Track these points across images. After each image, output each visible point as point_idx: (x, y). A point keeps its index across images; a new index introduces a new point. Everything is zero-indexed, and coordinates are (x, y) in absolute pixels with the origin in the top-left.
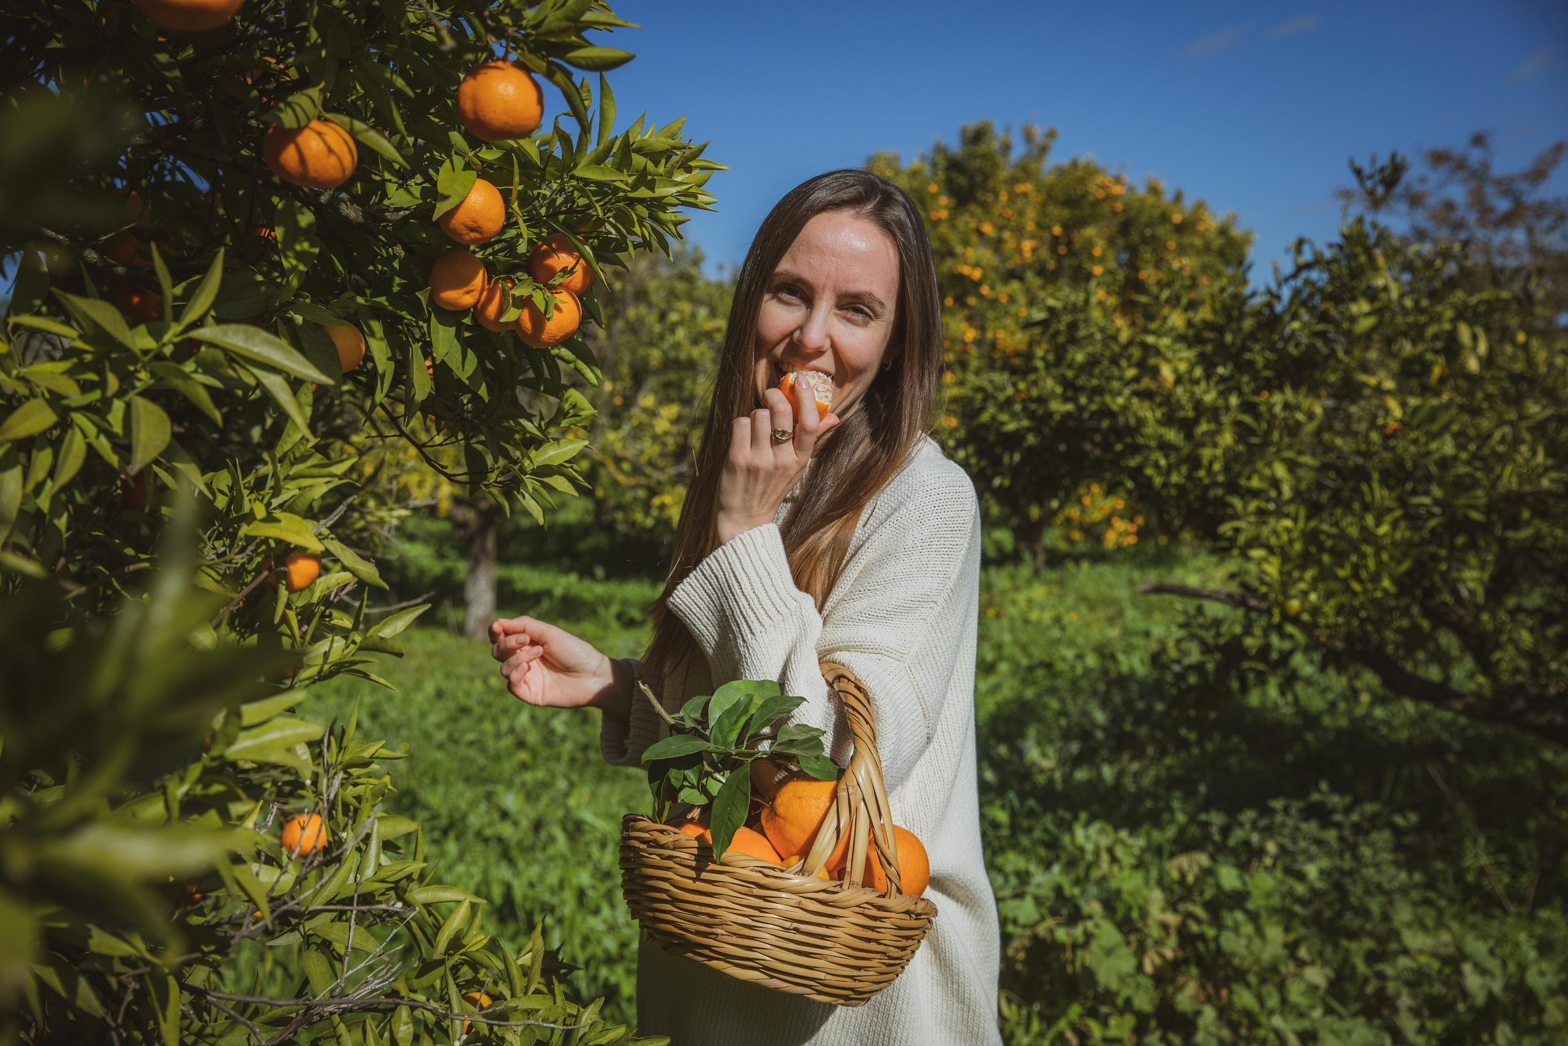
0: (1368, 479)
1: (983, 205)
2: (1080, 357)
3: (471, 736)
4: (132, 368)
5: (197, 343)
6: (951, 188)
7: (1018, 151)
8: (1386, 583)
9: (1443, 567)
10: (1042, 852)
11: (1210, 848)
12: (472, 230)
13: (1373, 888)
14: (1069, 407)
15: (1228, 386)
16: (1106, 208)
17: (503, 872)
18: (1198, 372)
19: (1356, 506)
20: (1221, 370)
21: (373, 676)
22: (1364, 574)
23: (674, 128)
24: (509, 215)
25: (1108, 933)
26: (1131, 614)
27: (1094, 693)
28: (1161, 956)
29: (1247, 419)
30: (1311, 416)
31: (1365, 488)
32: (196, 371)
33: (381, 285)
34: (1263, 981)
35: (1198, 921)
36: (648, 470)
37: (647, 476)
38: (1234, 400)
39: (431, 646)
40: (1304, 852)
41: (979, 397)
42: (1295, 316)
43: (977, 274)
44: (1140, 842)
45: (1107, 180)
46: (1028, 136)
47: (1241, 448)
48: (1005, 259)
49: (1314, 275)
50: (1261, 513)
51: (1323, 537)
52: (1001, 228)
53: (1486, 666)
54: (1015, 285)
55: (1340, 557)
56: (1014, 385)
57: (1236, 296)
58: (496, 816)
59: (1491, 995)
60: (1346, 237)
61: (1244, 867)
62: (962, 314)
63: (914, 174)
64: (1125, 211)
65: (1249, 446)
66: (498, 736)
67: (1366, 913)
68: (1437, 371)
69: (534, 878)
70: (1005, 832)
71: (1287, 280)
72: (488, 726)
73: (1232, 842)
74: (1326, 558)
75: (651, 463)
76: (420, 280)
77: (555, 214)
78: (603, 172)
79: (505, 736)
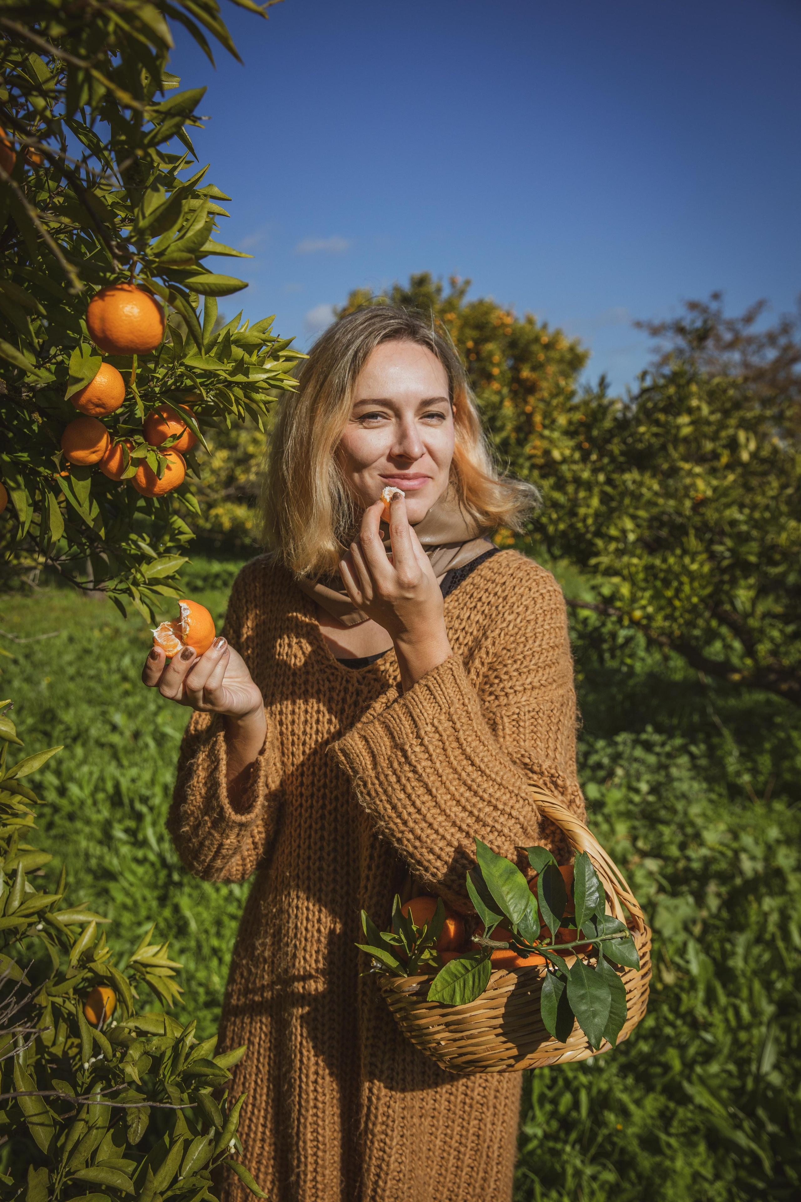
0: (687, 534)
3: (92, 672)
7: (446, 293)
8: (695, 600)
9: (727, 587)
12: (98, 406)
13: (679, 795)
15: (598, 467)
16: (501, 331)
17: (112, 769)
18: (577, 456)
19: (679, 551)
22: (682, 595)
23: (265, 325)
24: (128, 393)
29: (608, 489)
30: (650, 489)
31: (684, 539)
36: (208, 491)
37: (207, 496)
38: (601, 478)
39: (65, 603)
45: (502, 314)
46: (453, 283)
47: (604, 509)
49: (653, 396)
50: (617, 550)
51: (657, 570)
53: (751, 652)
55: (667, 583)
57: (600, 406)
59: (756, 872)
61: (602, 783)
64: (512, 334)
65: (609, 507)
66: (110, 672)
68: (724, 460)
69: (135, 776)
71: (636, 397)
72: (102, 665)
73: (592, 763)
74: (659, 584)
75: (210, 487)
76: (54, 440)
77: (166, 392)
78: (207, 362)
79: (114, 672)
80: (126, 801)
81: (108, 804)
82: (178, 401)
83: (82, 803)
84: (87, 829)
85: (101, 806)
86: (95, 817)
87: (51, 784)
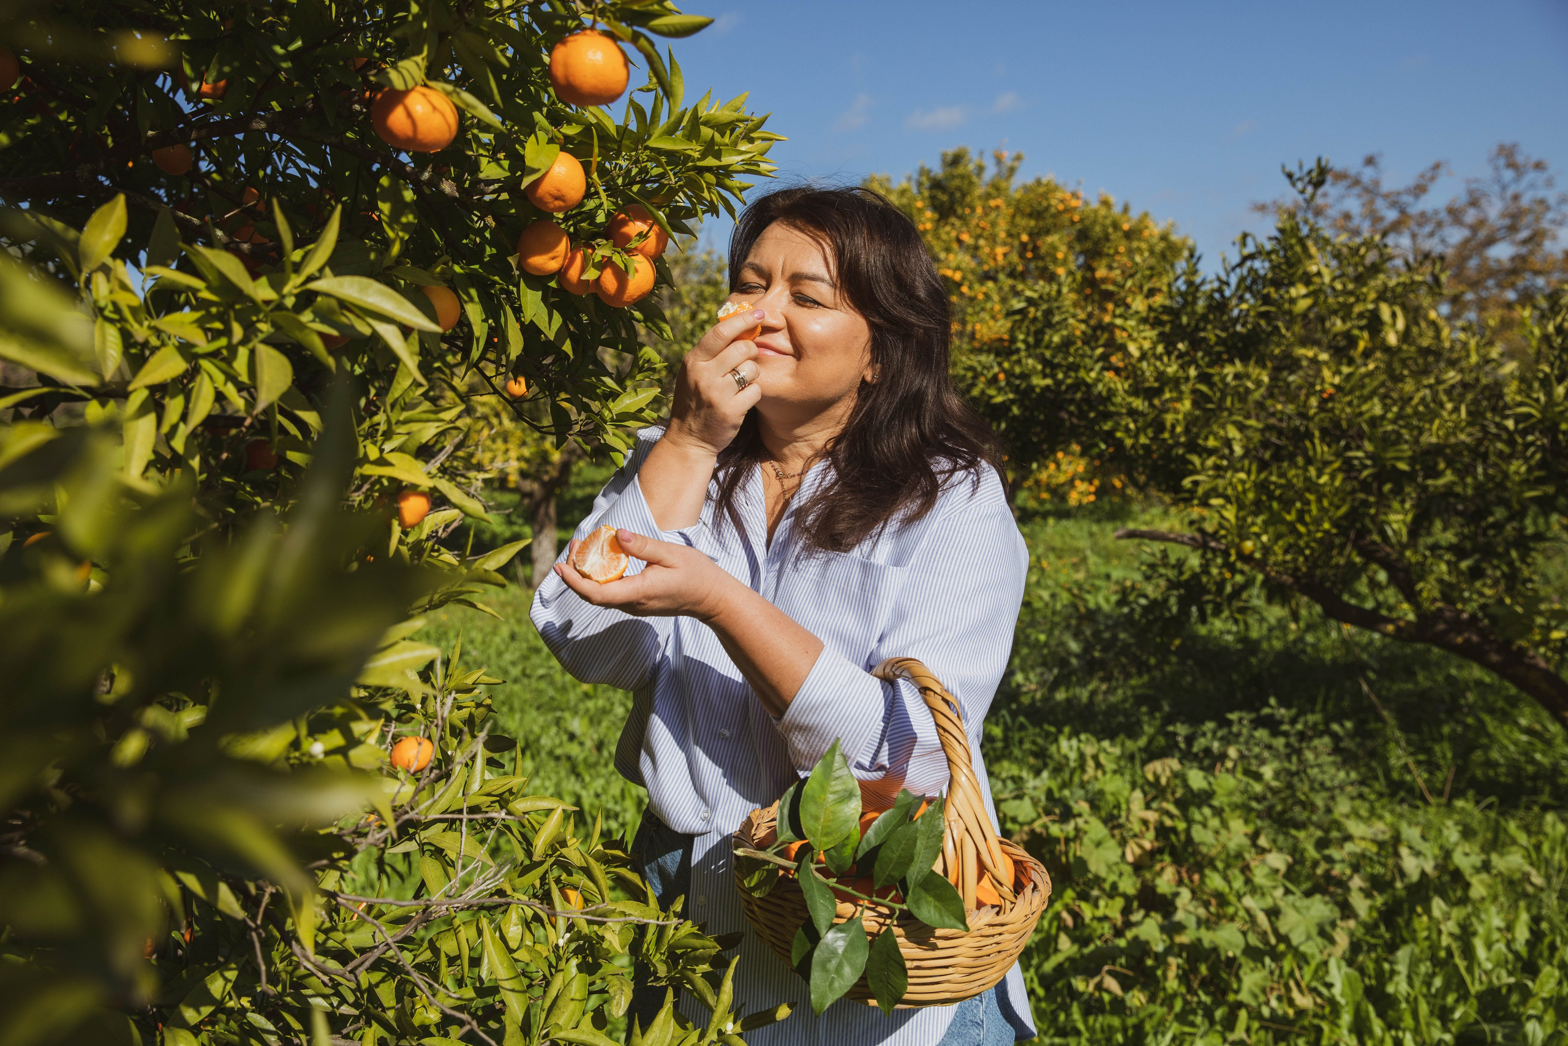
0: (1310, 437)
1: (961, 218)
2: (1056, 339)
4: (254, 318)
5: (315, 294)
6: (936, 206)
7: (990, 172)
8: (1326, 526)
9: (1372, 511)
10: (1032, 760)
11: (1177, 755)
12: (557, 198)
13: (1317, 786)
14: (1048, 381)
15: (1186, 360)
16: (1066, 217)
17: (571, 785)
18: (1160, 349)
19: (1300, 461)
20: (1180, 346)
21: (480, 606)
22: (1307, 518)
23: (738, 102)
24: (589, 186)
25: (1096, 828)
26: (1092, 559)
27: (1068, 627)
28: (1141, 847)
29: (1203, 388)
30: (1258, 383)
31: (1307, 444)
32: (313, 321)
33: (475, 254)
34: (1228, 866)
35: (1171, 816)
38: (1193, 372)
40: (1257, 757)
41: (970, 374)
42: (1241, 299)
43: (958, 276)
44: (1117, 751)
45: (1068, 196)
46: (999, 161)
47: (1197, 413)
48: (981, 263)
49: (1257, 264)
50: (1217, 467)
51: (1272, 487)
52: (977, 237)
53: (1411, 596)
54: (990, 285)
55: (1287, 505)
56: (1000, 364)
57: (1189, 285)
58: (565, 738)
59: (1423, 874)
60: (1282, 231)
61: (1209, 770)
63: (903, 193)
64: (1081, 220)
65: (1205, 410)
67: (1313, 808)
68: (1362, 345)
69: (599, 791)
70: (999, 745)
71: (1233, 269)
73: (1195, 749)
74: (1275, 505)
76: (510, 247)
78: (675, 142)
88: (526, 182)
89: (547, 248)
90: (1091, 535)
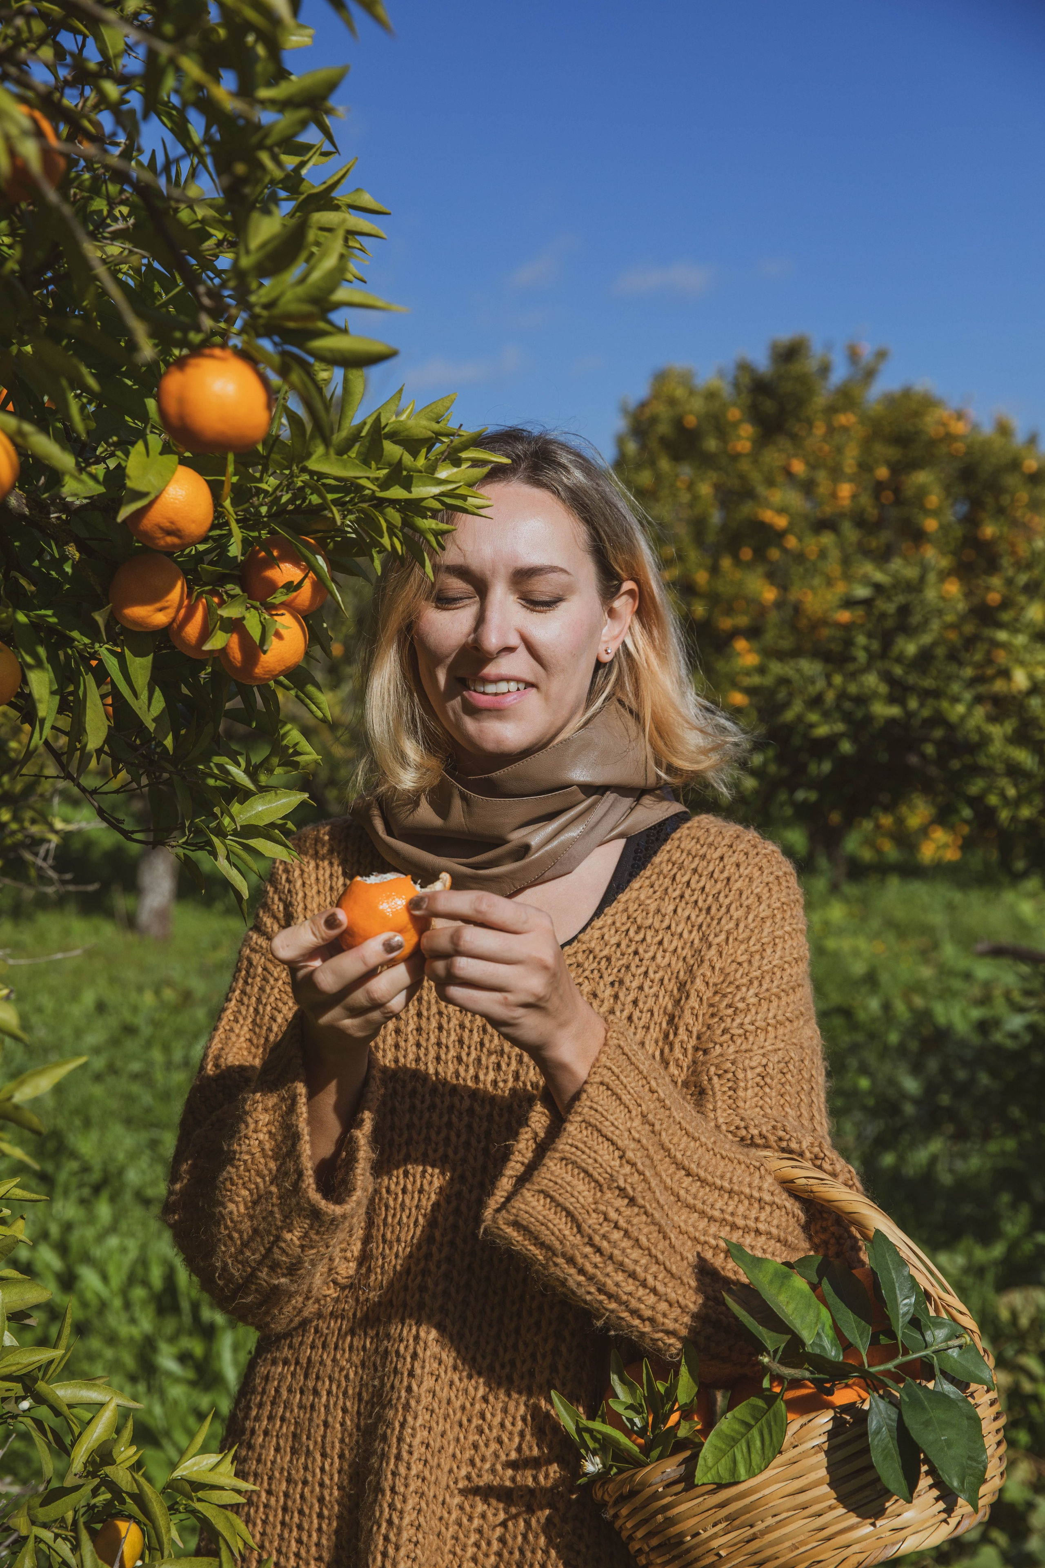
1: (794, 438)
2: (911, 649)
3: (136, 1066)
6: (756, 415)
7: (839, 374)
12: (169, 533)
14: (894, 711)
16: (943, 449)
23: (439, 409)
24: (217, 514)
26: (949, 946)
27: (905, 1054)
35: (1033, 1377)
39: (93, 940)
41: (784, 689)
43: (781, 522)
45: (947, 415)
46: (853, 355)
48: (816, 504)
52: (813, 467)
54: (827, 539)
56: (828, 677)
62: (760, 570)
63: (712, 395)
64: (966, 454)
66: (169, 1066)
72: (157, 1055)
76: (99, 590)
77: (279, 514)
78: (345, 467)
79: (178, 1068)
80: (185, 1305)
81: (151, 1310)
82: (298, 530)
83: (103, 1306)
84: (109, 1353)
85: (138, 1313)
86: (125, 1330)
87: (48, 1266)
88: (125, 512)
89: (154, 596)
90: (951, 907)
